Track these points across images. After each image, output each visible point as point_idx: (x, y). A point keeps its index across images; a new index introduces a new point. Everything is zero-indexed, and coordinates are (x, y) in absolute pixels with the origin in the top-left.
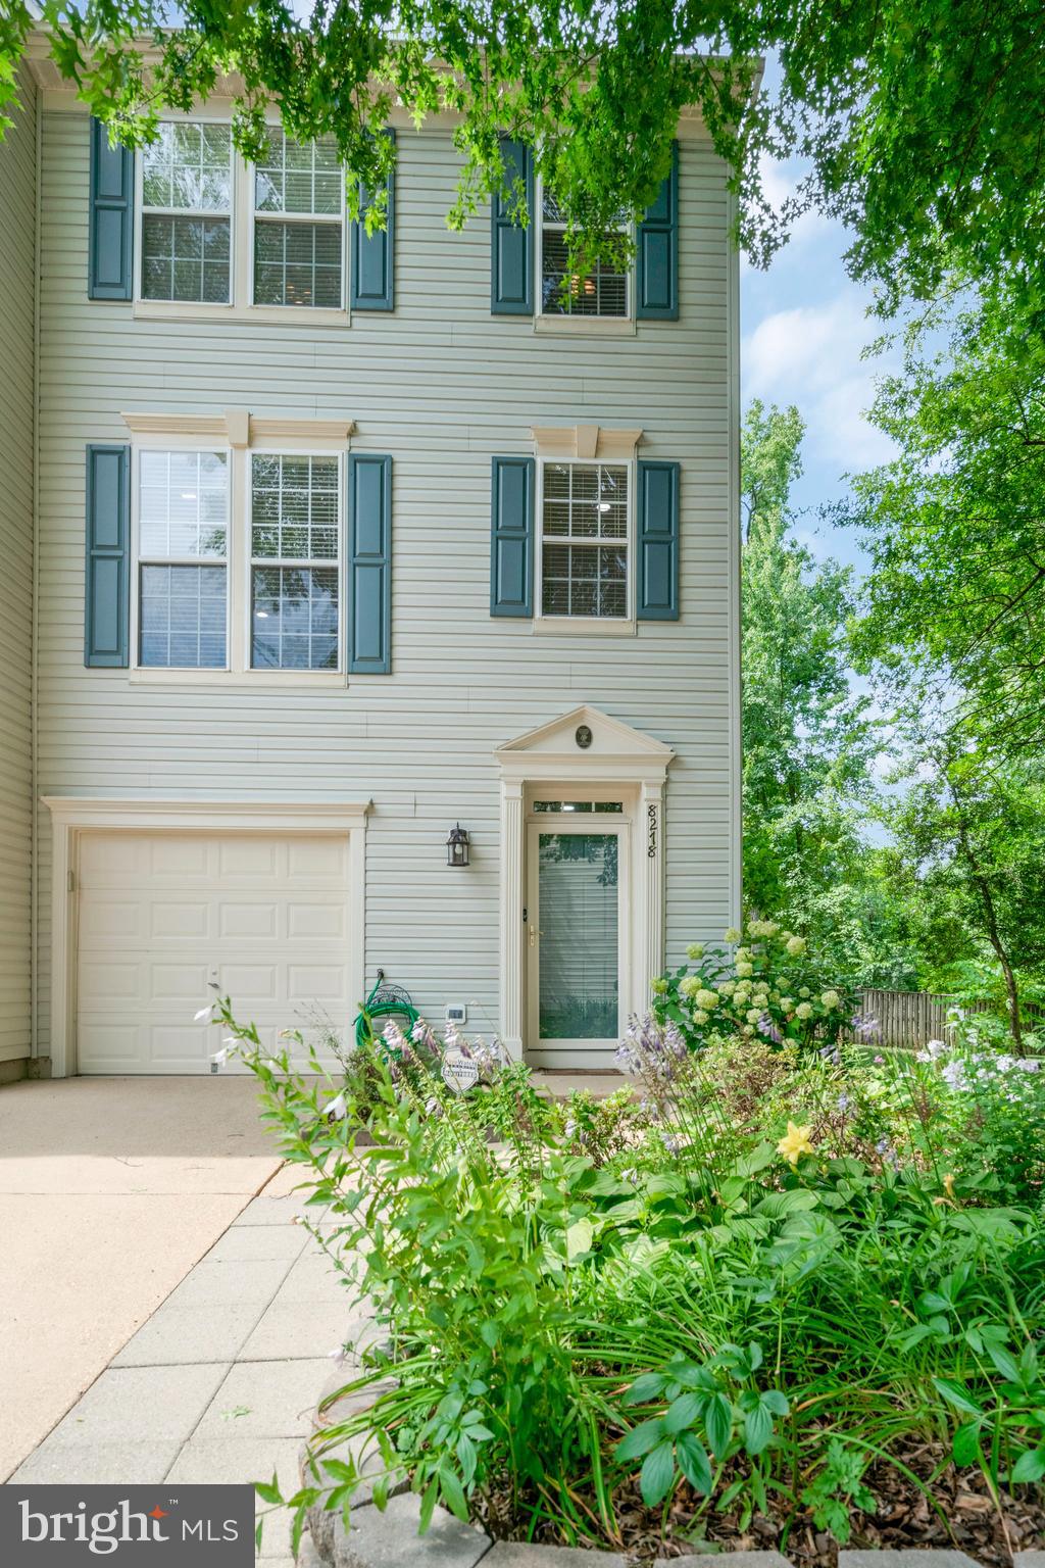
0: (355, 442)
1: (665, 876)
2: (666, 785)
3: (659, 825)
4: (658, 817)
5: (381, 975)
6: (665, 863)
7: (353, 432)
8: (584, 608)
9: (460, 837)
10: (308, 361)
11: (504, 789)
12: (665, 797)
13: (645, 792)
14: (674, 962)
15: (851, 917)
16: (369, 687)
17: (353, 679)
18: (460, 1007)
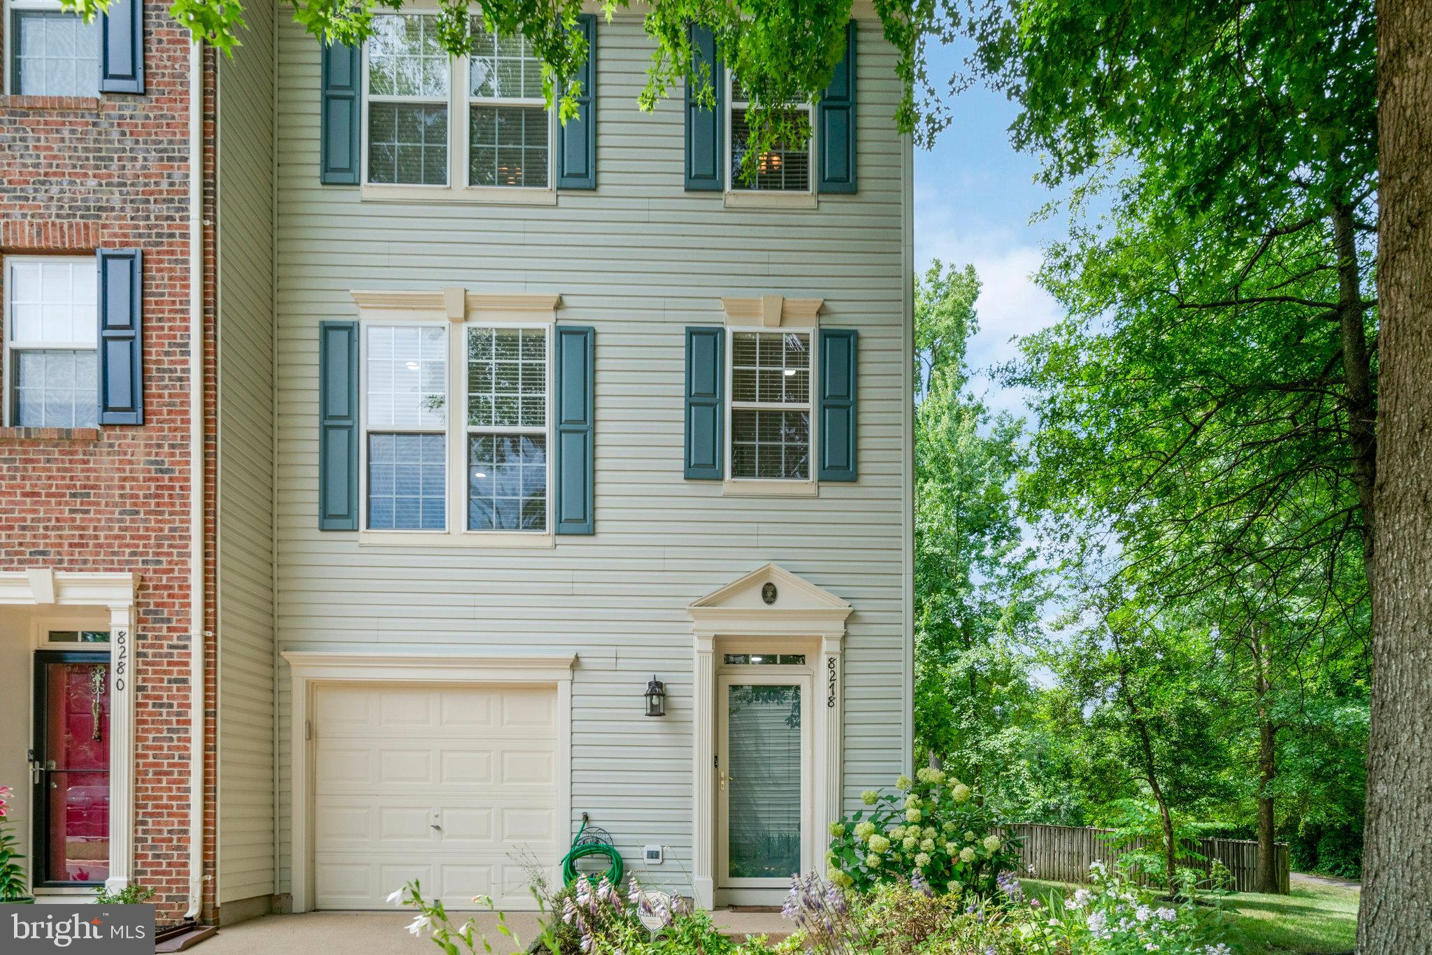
0: (561, 314)
1: (843, 725)
2: (844, 639)
3: (838, 676)
4: (837, 670)
5: (586, 818)
6: (843, 712)
7: (559, 305)
8: (770, 470)
9: (657, 689)
10: (519, 238)
11: (697, 643)
12: (843, 649)
13: (826, 646)
14: (853, 806)
15: (1020, 757)
16: (574, 547)
17: (560, 540)
18: (657, 848)
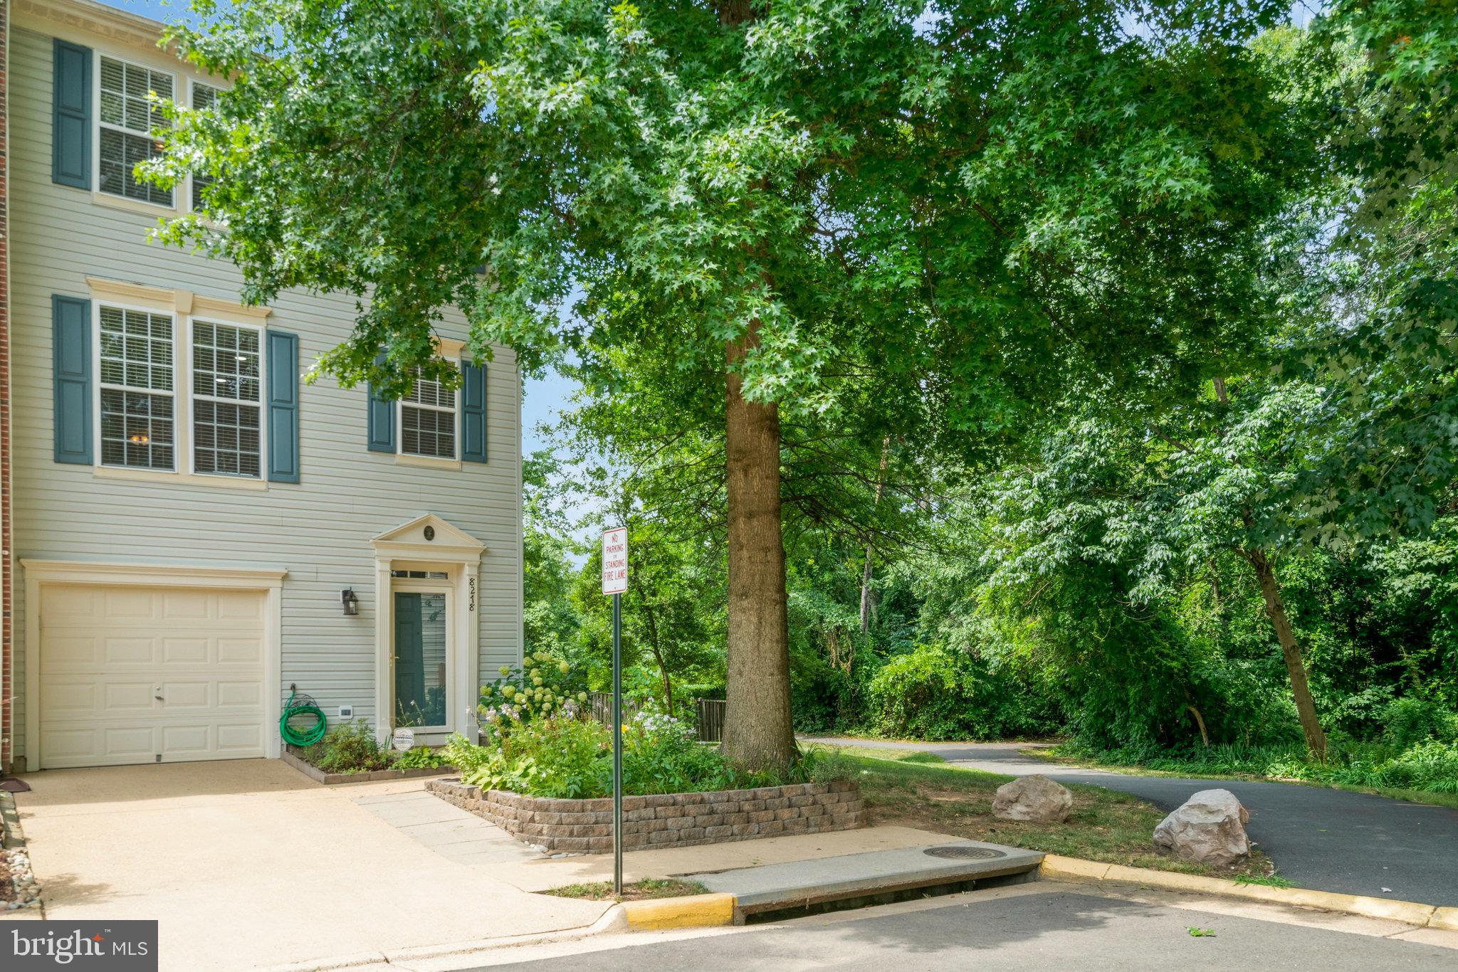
0: (272, 322)
1: (480, 622)
2: (480, 567)
3: (476, 590)
4: (476, 586)
5: (293, 687)
6: (479, 614)
8: (428, 450)
9: (349, 596)
11: (378, 565)
12: (479, 573)
13: (467, 570)
14: (490, 677)
16: (283, 491)
17: (272, 485)
18: (349, 707)
